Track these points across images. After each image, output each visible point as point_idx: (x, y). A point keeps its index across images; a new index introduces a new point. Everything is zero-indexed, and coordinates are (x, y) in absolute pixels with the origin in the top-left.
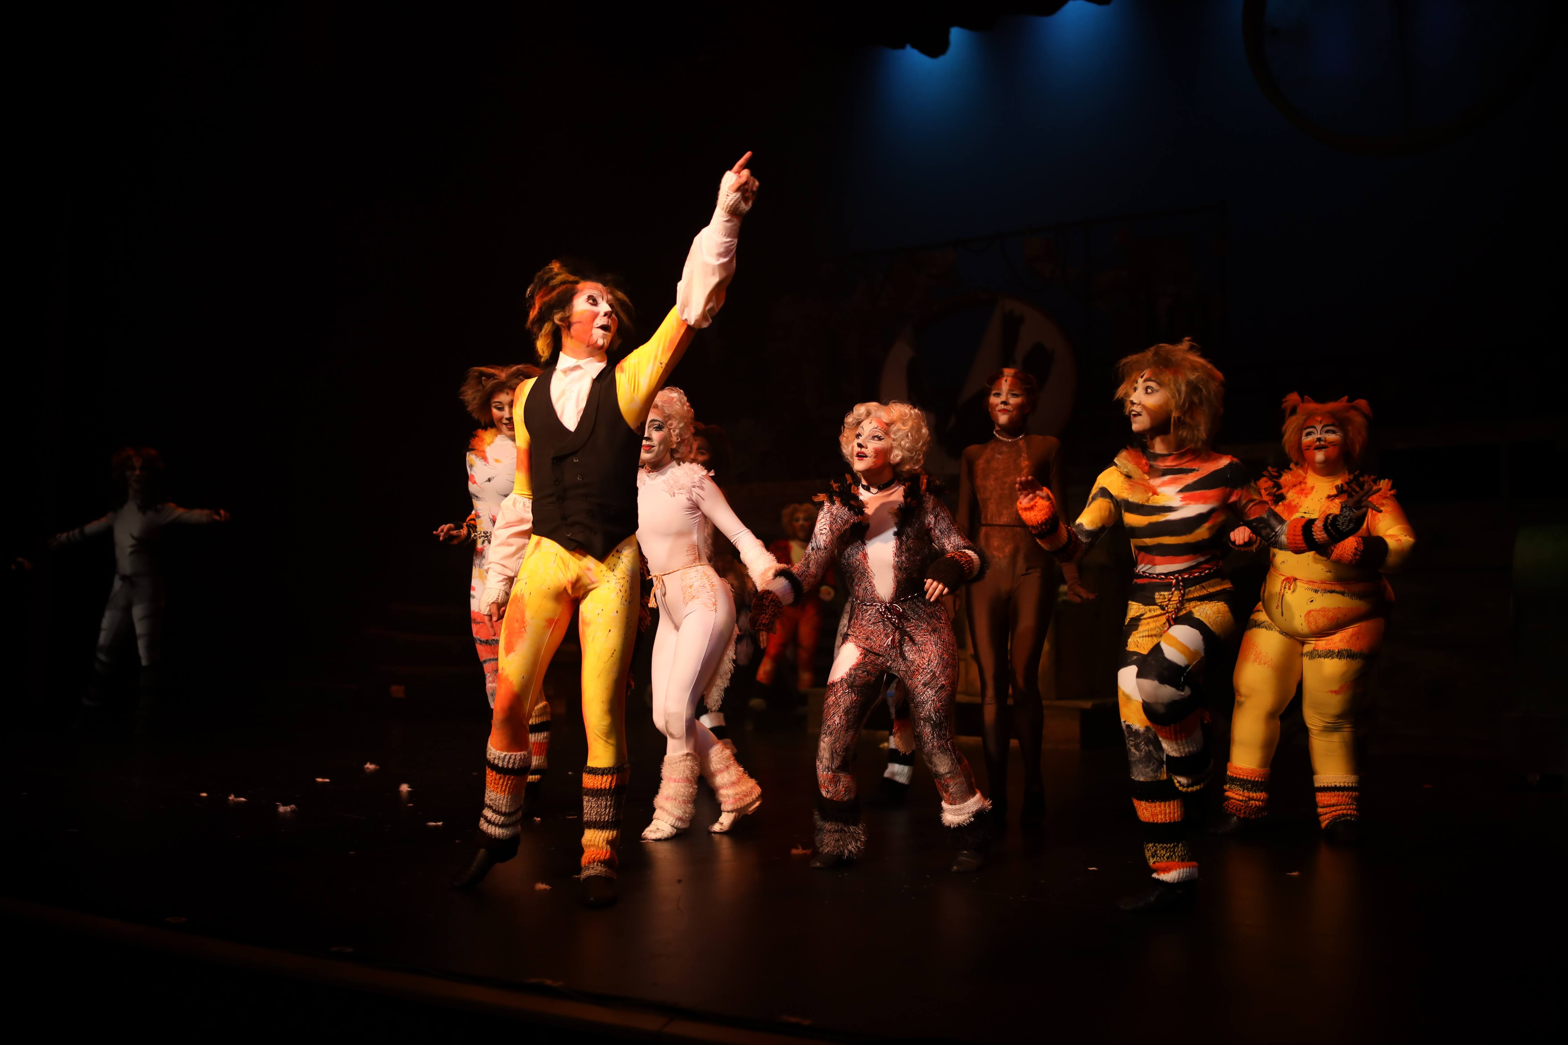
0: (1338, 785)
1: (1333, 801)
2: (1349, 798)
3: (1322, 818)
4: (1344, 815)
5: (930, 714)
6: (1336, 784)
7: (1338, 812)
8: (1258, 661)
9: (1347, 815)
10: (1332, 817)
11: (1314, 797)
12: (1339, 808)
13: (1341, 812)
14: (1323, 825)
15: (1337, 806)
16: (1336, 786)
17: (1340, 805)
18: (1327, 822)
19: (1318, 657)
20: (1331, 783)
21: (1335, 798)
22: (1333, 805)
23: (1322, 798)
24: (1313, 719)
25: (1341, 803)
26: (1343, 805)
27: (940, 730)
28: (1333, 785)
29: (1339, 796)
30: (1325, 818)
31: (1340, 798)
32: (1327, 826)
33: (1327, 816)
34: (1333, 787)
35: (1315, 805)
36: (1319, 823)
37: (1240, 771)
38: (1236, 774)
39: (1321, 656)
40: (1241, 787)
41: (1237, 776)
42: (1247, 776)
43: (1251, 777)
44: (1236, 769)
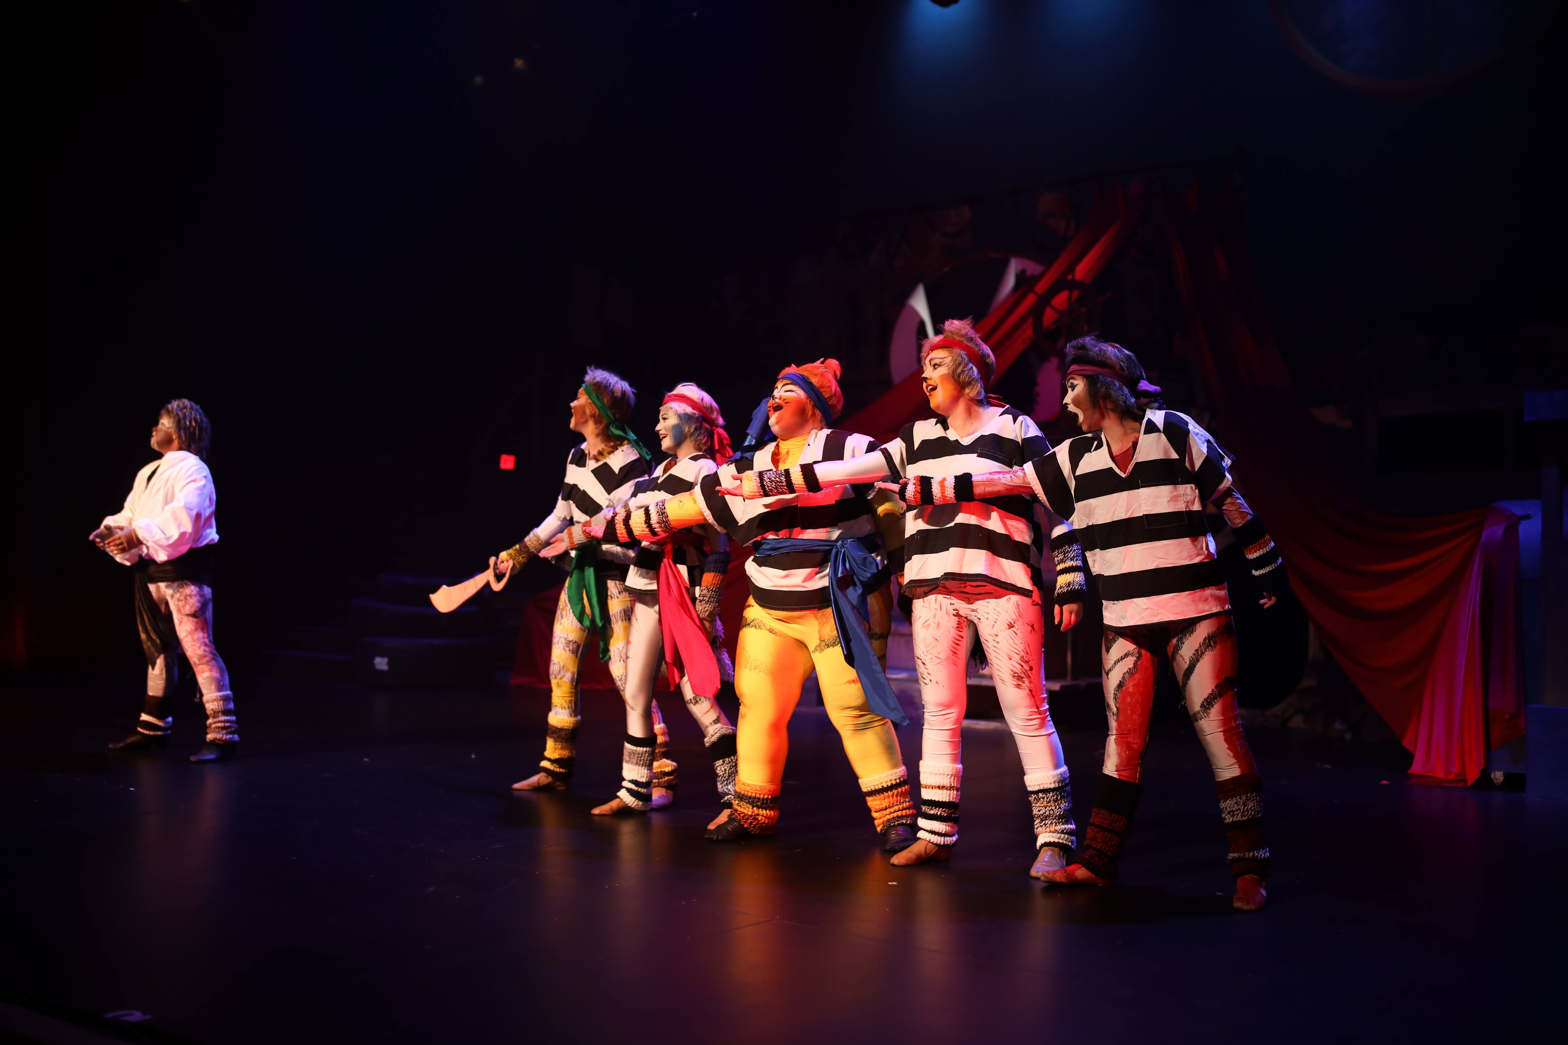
0: (885, 786)
1: (885, 804)
3: (876, 822)
6: (883, 785)
7: (892, 814)
8: (748, 667)
10: (884, 822)
11: (863, 799)
12: (892, 810)
16: (883, 786)
17: (892, 807)
18: (883, 825)
19: (827, 648)
20: (877, 785)
21: (885, 799)
22: (886, 809)
25: (893, 804)
28: (880, 787)
29: (888, 797)
31: (891, 799)
33: (880, 821)
34: (881, 789)
35: (867, 808)
36: (875, 826)
37: (749, 788)
38: (744, 791)
39: (828, 647)
40: (750, 804)
41: (746, 793)
42: (756, 793)
43: (760, 794)
44: (744, 785)
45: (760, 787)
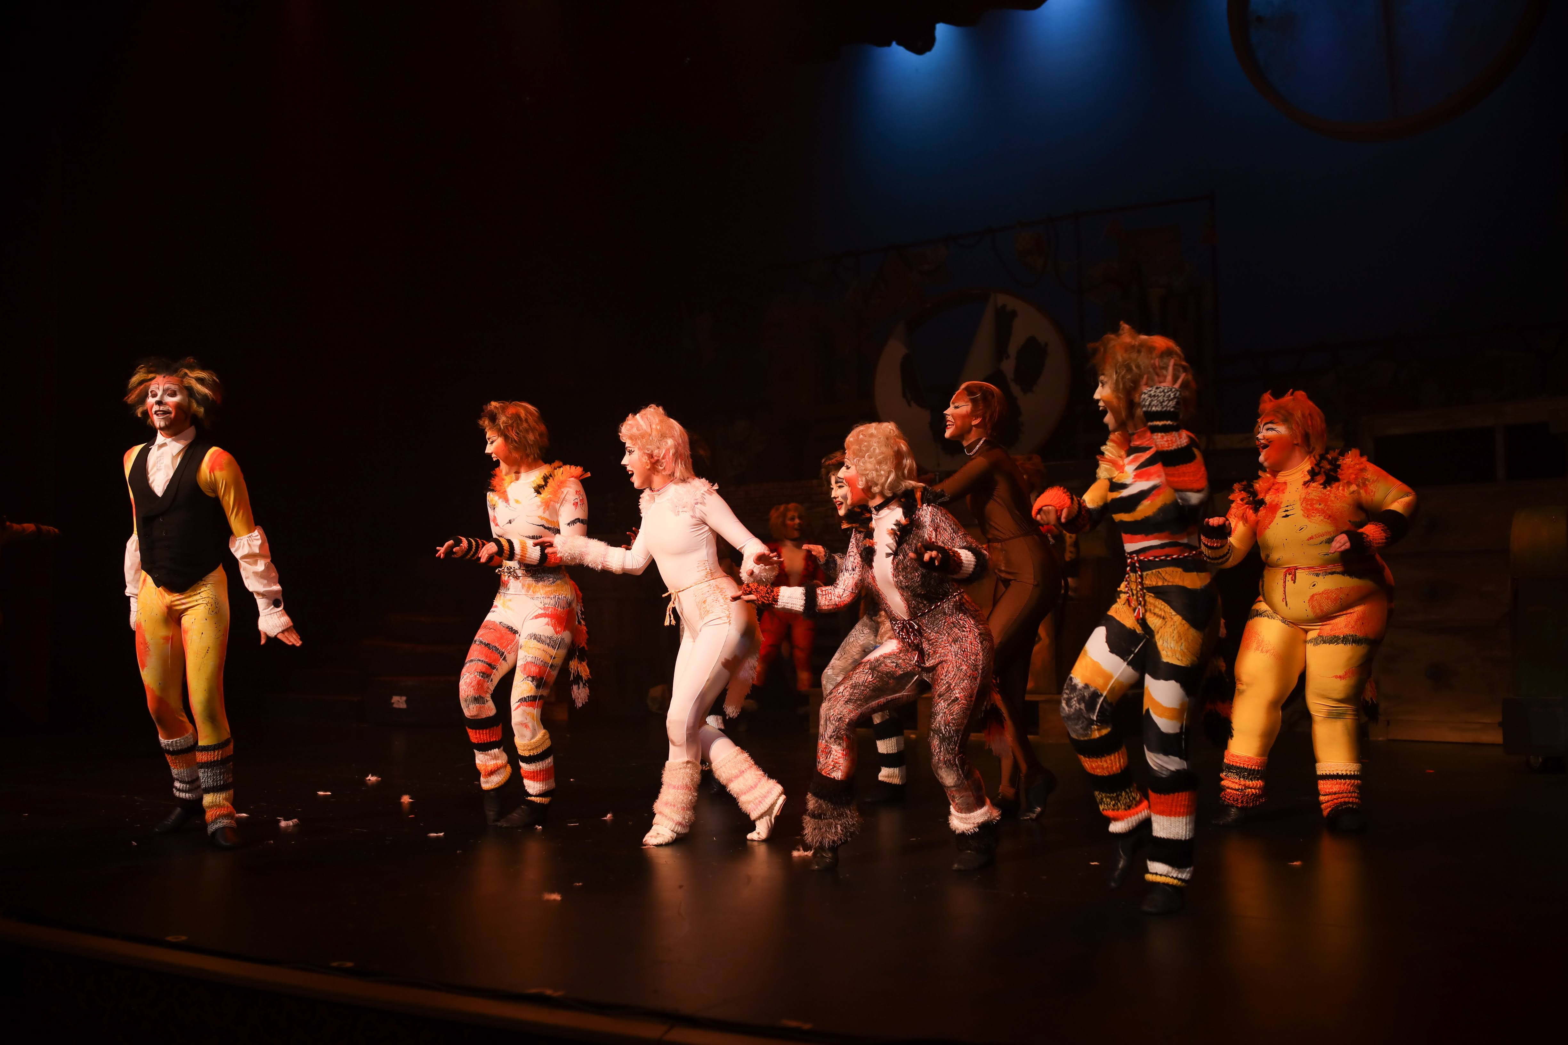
0: (1340, 773)
1: (1335, 789)
2: (1351, 786)
3: (1323, 806)
4: (1345, 803)
5: (940, 726)
6: (1337, 772)
7: (1340, 799)
8: (1260, 649)
9: (1349, 803)
10: (1334, 805)
11: (1316, 785)
12: (1340, 796)
13: (1343, 800)
14: (1325, 813)
15: (1339, 793)
16: (1338, 774)
17: (1341, 793)
18: (1329, 809)
19: (1323, 643)
20: (1333, 771)
21: (1337, 786)
22: (1335, 793)
23: (1323, 786)
24: (1317, 705)
25: (1343, 791)
26: (1345, 793)
27: (949, 745)
28: (1335, 773)
29: (1340, 784)
30: (1327, 806)
31: (1342, 786)
32: (1329, 814)
33: (1328, 804)
34: (1335, 775)
35: (1317, 793)
36: (1321, 810)
37: (1237, 759)
38: (1233, 762)
39: (1325, 642)
40: (1237, 775)
41: (1234, 764)
42: (1244, 764)
43: (1248, 765)
44: (1234, 757)
45: (1248, 758)
